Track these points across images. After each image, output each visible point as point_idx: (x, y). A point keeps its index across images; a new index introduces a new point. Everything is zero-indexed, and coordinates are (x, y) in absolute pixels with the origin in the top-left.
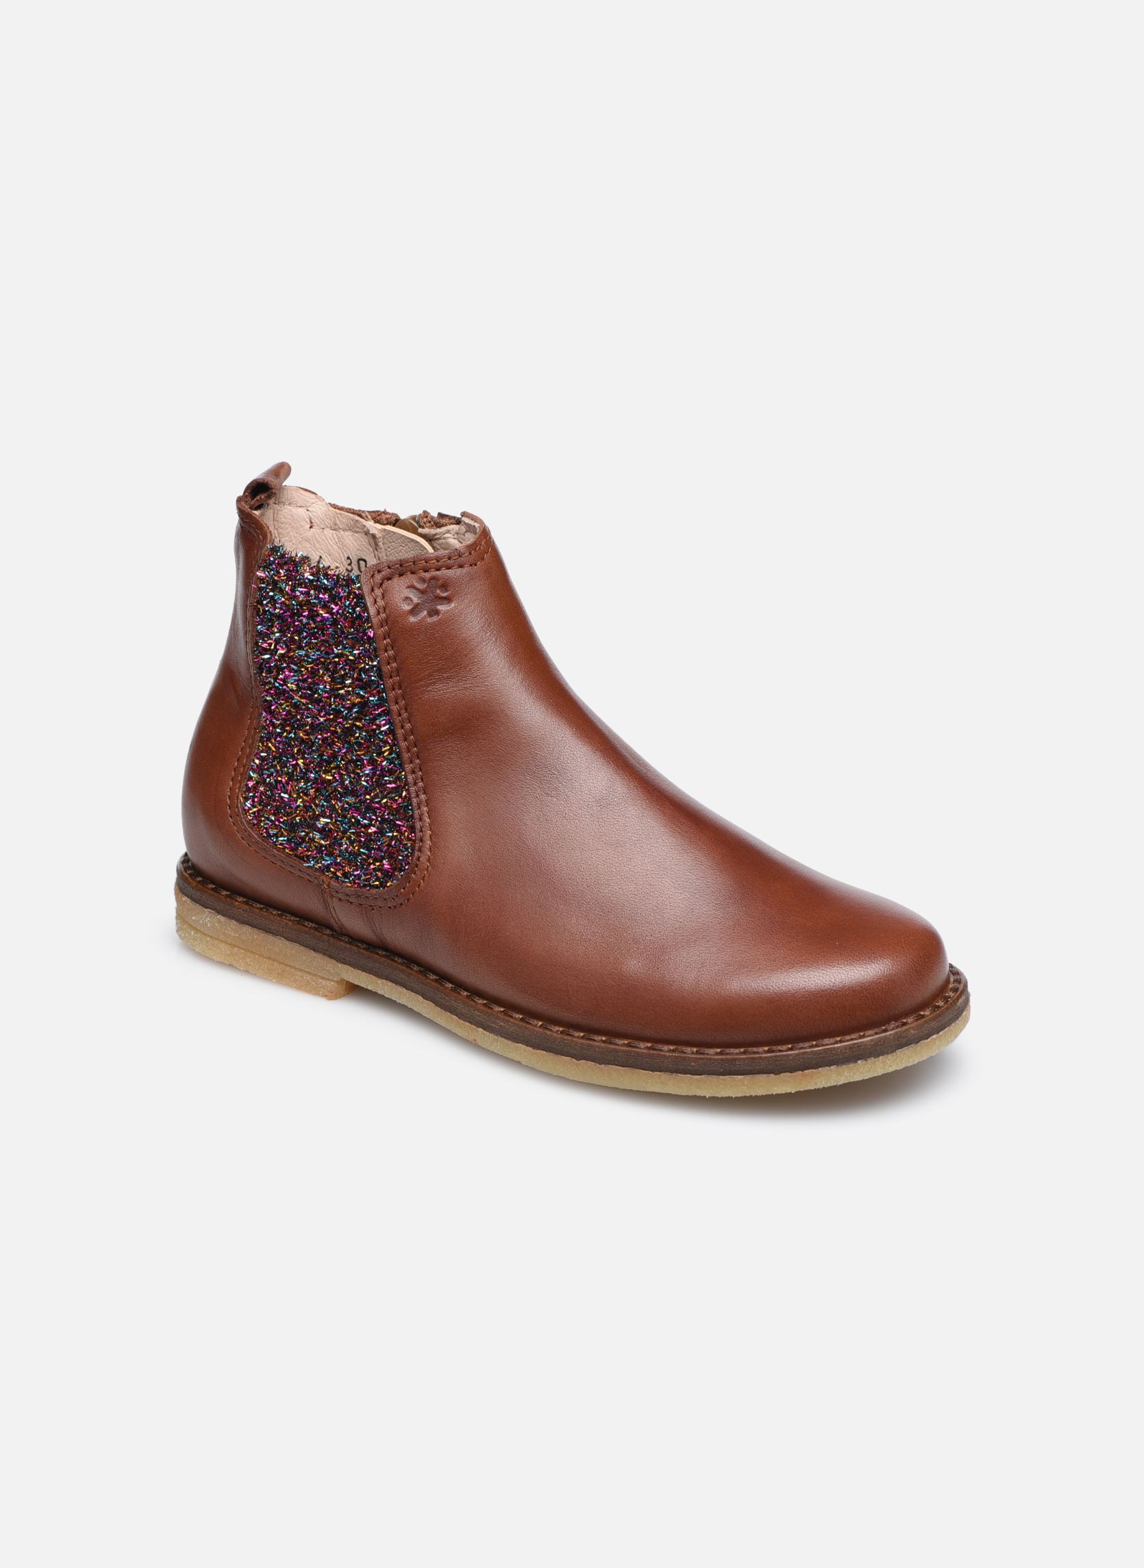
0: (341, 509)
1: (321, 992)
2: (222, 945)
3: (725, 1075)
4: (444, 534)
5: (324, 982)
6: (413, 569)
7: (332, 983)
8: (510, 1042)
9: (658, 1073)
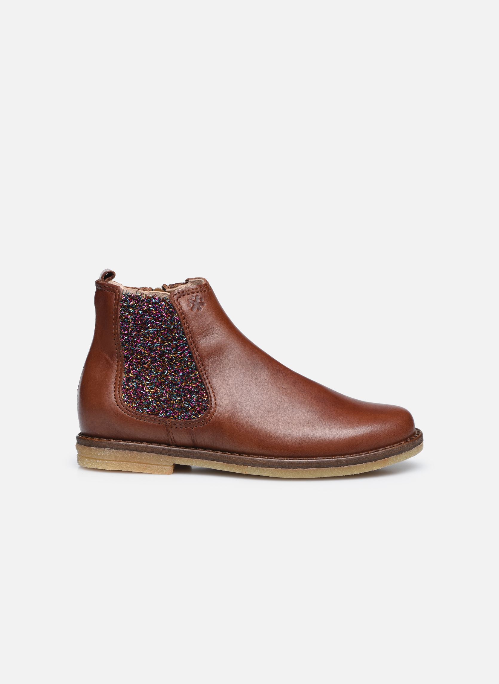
0: (129, 287)
1: (164, 472)
2: (114, 462)
3: (356, 464)
4: (179, 289)
5: (166, 467)
6: (188, 293)
7: (170, 467)
8: (264, 468)
9: (330, 468)
